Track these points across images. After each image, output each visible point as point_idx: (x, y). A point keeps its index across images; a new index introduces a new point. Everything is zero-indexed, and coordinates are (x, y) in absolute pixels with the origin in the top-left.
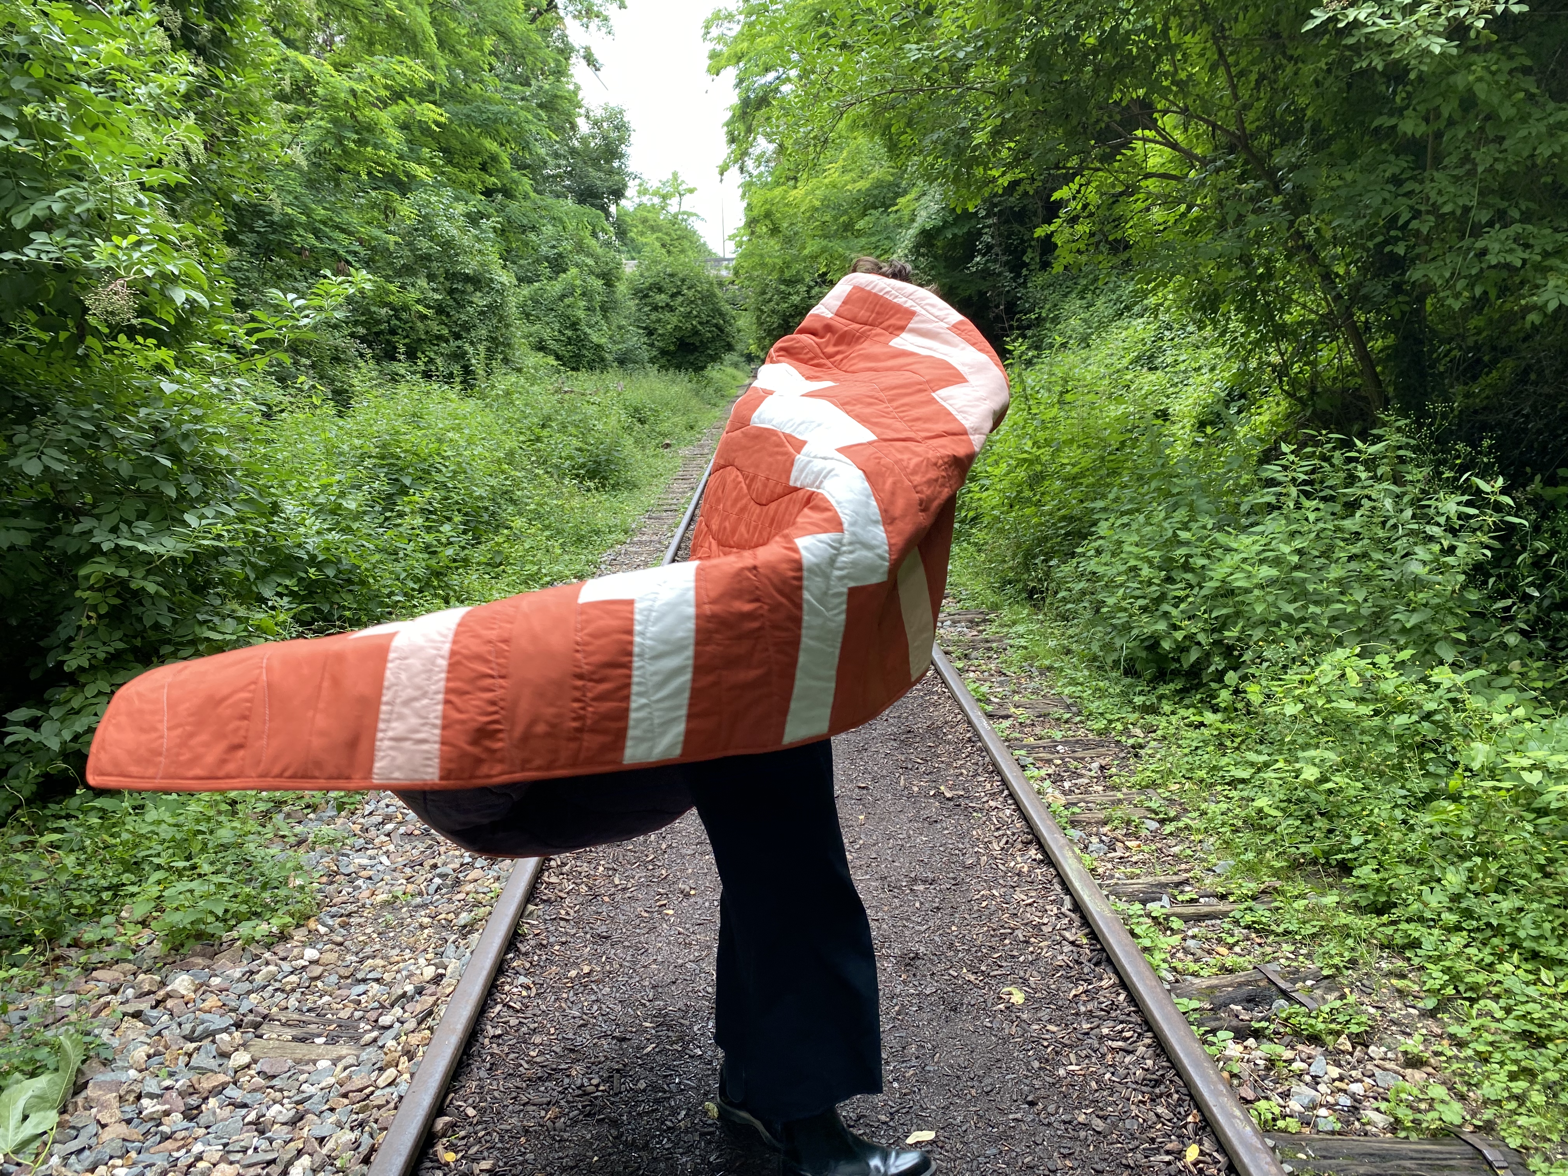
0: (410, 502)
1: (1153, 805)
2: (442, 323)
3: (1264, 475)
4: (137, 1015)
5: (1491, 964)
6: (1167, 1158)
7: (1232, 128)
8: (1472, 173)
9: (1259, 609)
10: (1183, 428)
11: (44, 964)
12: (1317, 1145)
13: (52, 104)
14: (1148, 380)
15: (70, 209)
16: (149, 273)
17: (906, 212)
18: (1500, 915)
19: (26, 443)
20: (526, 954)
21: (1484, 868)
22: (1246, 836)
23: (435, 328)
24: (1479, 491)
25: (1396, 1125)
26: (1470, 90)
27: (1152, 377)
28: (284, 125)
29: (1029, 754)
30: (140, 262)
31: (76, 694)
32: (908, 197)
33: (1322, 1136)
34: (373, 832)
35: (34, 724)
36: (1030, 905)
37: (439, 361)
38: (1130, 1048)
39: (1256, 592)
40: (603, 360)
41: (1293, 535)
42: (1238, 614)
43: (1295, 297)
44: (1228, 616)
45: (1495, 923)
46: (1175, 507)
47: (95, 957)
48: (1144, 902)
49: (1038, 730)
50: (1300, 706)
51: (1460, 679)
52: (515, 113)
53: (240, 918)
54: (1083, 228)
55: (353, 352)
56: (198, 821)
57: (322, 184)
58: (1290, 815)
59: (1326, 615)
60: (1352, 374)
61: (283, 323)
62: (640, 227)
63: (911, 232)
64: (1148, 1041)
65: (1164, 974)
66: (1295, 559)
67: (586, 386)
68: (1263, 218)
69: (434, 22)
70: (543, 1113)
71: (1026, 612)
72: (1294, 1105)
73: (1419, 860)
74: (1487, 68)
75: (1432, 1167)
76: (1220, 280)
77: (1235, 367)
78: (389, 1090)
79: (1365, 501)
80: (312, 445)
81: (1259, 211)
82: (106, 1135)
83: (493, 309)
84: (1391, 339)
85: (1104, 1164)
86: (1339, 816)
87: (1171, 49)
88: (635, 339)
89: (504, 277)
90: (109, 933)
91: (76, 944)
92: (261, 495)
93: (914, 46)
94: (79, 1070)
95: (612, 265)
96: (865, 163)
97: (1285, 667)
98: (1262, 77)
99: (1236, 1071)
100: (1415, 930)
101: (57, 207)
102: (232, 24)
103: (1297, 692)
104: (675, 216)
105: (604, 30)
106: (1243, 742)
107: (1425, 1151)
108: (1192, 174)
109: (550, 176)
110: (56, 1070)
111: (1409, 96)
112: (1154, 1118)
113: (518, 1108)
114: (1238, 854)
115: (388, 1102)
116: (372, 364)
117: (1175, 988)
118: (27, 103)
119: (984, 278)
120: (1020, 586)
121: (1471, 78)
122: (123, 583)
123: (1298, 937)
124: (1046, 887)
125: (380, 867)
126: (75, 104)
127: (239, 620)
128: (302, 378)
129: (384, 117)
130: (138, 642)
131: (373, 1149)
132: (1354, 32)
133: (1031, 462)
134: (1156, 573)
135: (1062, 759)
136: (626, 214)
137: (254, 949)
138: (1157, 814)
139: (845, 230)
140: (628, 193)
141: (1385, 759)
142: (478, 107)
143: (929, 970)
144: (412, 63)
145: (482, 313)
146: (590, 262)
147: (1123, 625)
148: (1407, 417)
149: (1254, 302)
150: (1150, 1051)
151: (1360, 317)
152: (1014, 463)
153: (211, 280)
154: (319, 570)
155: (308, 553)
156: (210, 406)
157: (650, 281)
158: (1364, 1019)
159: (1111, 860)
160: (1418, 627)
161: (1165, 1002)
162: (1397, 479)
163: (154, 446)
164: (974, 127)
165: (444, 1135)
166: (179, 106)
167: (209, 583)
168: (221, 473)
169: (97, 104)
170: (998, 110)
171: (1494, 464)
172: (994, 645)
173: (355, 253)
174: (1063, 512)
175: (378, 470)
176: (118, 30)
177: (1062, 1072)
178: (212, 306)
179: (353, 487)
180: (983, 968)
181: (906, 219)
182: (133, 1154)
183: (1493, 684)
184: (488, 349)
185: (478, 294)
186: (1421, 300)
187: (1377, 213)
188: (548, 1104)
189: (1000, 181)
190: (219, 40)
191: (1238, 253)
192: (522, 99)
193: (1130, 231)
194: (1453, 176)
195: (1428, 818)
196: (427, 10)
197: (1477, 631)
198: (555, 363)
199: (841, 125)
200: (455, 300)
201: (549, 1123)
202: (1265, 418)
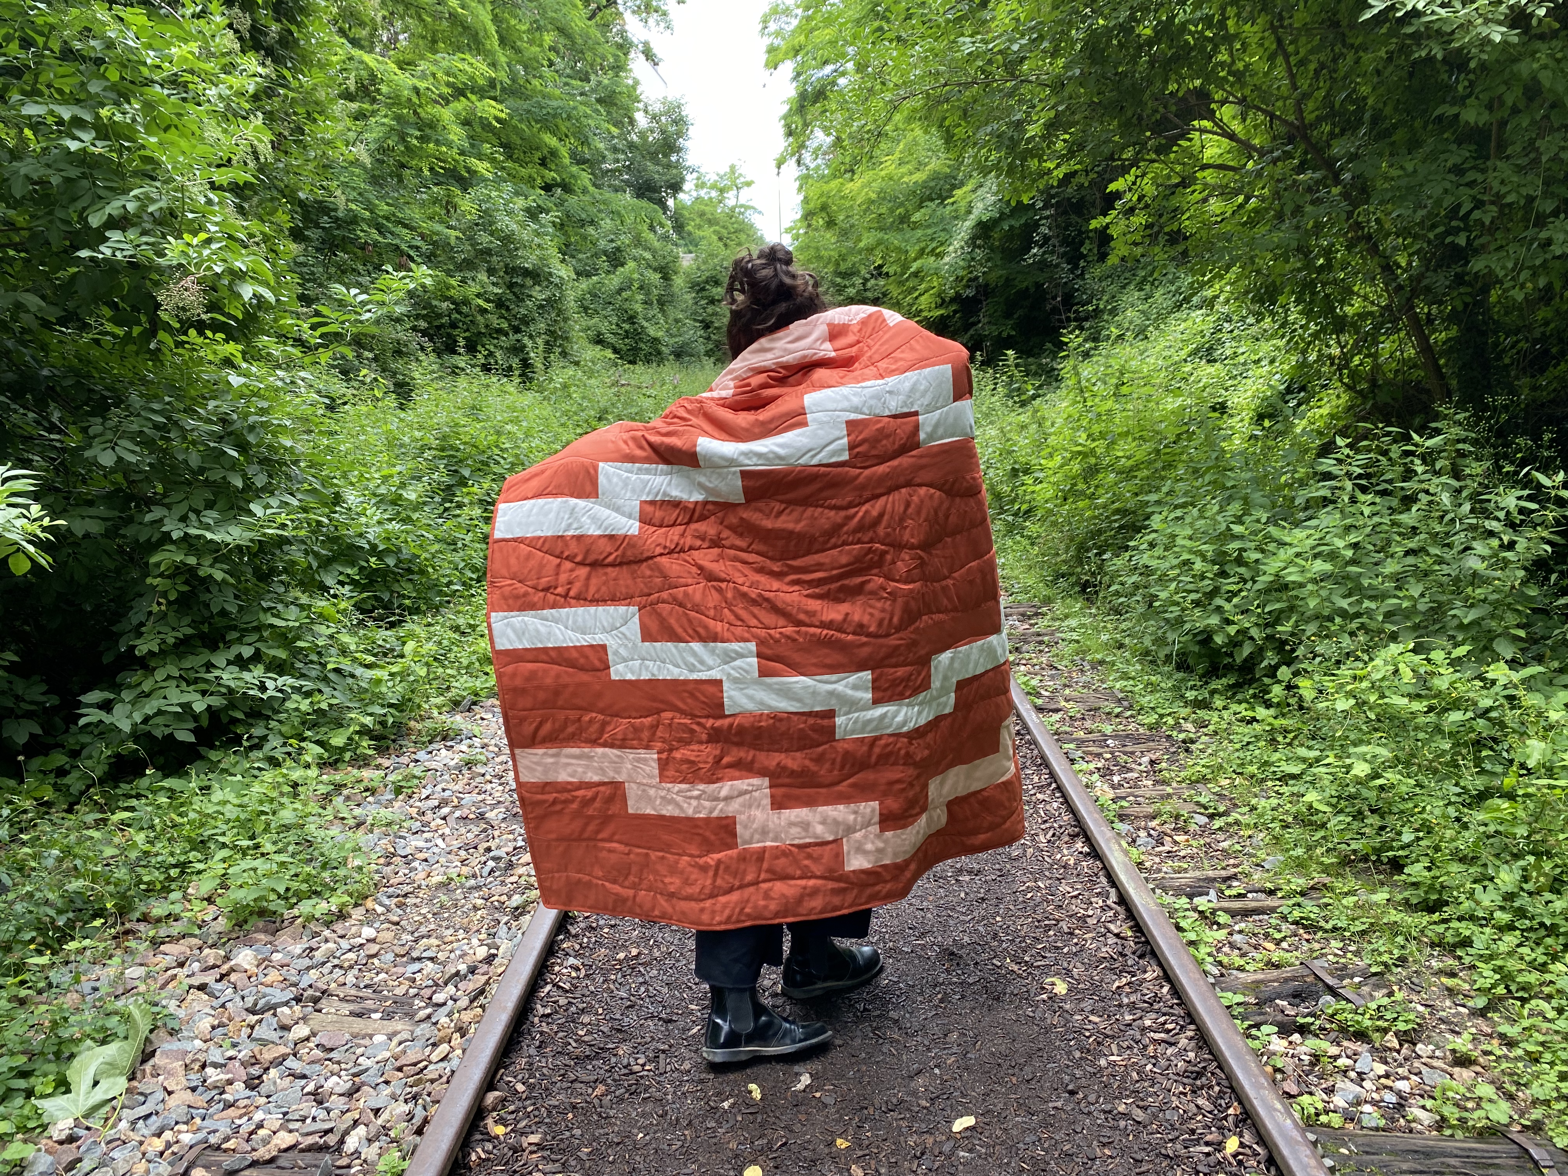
0: (468, 494)
1: (1203, 800)
2: (502, 317)
3: (1320, 468)
4: (202, 988)
5: (1545, 964)
6: (1207, 1149)
7: (1291, 118)
8: (1536, 161)
9: (1312, 603)
10: (1242, 420)
11: (115, 938)
12: (1360, 1141)
13: (127, 106)
14: (1207, 372)
15: (143, 208)
16: (218, 270)
17: (963, 204)
18: (1553, 914)
19: (101, 435)
20: (576, 936)
21: (1538, 867)
22: (1296, 832)
23: (495, 321)
24: (1540, 486)
25: (1442, 1123)
26: (1534, 79)
27: (1211, 369)
28: (349, 122)
29: (1078, 747)
30: (209, 259)
31: (146, 678)
32: (965, 189)
33: (1365, 1132)
34: (429, 816)
35: (107, 706)
36: (1076, 897)
37: (498, 354)
38: (1172, 1040)
39: (1310, 587)
40: (659, 353)
41: (1348, 529)
42: (1292, 609)
43: (1356, 289)
44: (1281, 611)
45: (1548, 923)
46: (1229, 500)
47: (163, 932)
48: (1191, 897)
49: (1088, 724)
50: (1352, 702)
51: (1516, 677)
52: (575, 108)
53: (300, 896)
54: (1139, 219)
55: (414, 346)
56: (261, 802)
57: (385, 180)
58: (1341, 811)
59: (1382, 610)
60: (1415, 366)
61: (346, 317)
62: (698, 221)
63: (968, 224)
64: (1190, 1034)
65: (1209, 967)
66: (1349, 553)
67: (642, 378)
68: (1322, 209)
69: (496, 19)
70: (590, 1090)
71: (1078, 605)
72: (1338, 1101)
73: (1473, 858)
74: (1552, 56)
75: (1476, 1165)
76: (1277, 270)
77: (1294, 359)
78: (441, 1064)
79: (1421, 496)
80: (373, 436)
81: (1315, 202)
82: (172, 1101)
83: (552, 303)
84: (1454, 332)
85: (1143, 1154)
86: (1390, 813)
87: (1229, 39)
88: (691, 332)
89: (563, 271)
90: (177, 909)
91: (145, 918)
92: (323, 486)
93: (968, 39)
94: (147, 1039)
95: (669, 259)
96: (922, 154)
97: (1338, 662)
98: (1322, 66)
99: (1279, 1065)
100: (1466, 929)
101: (131, 207)
102: (299, 25)
103: (1349, 688)
104: (733, 209)
105: (662, 25)
106: (1295, 737)
107: (1470, 1150)
108: (1250, 164)
109: (608, 171)
110: (126, 1038)
111: (1472, 84)
112: (1195, 1110)
113: (565, 1085)
114: (1287, 850)
115: (441, 1076)
116: (433, 357)
117: (1220, 982)
118: (103, 105)
119: (1042, 270)
120: (1073, 579)
121: (1535, 66)
122: (192, 571)
123: (1347, 934)
124: (1092, 880)
125: (436, 850)
126: (149, 106)
127: (302, 607)
128: (364, 372)
129: (446, 114)
130: (205, 628)
131: (426, 1121)
132: (1415, 21)
133: (1085, 455)
134: (1209, 567)
135: (1112, 753)
136: (683, 208)
137: (313, 926)
138: (1206, 808)
139: (902, 222)
140: (686, 186)
141: (1439, 756)
142: (538, 102)
143: (972, 959)
144: (473, 61)
145: (541, 307)
146: (648, 255)
147: (1176, 619)
148: (1467, 410)
149: (1314, 293)
150: (1193, 1043)
151: (1422, 309)
152: (1069, 456)
153: (277, 275)
154: (379, 559)
155: (369, 542)
156: (276, 398)
157: (707, 274)
158: (1412, 1017)
159: (1159, 854)
160: (1475, 623)
161: (1209, 994)
162: (1457, 474)
163: (221, 437)
164: (1028, 120)
165: (494, 1109)
166: (247, 106)
167: (273, 571)
168: (285, 464)
169: (169, 106)
170: (1052, 102)
171: (1555, 458)
172: (1046, 639)
173: (417, 248)
174: (1116, 505)
175: (437, 462)
176: (190, 33)
177: (1103, 1062)
178: (278, 300)
179: (413, 478)
180: (1027, 959)
181: (963, 210)
182: (198, 1120)
183: (1555, 682)
184: (547, 343)
185: (537, 288)
186: (1485, 291)
187: (1438, 203)
188: (595, 1081)
189: (1055, 173)
190: (287, 40)
191: (1294, 244)
192: (581, 94)
193: (1187, 223)
194: (1517, 165)
195: (1481, 816)
196: (489, 7)
197: (1539, 628)
198: (613, 356)
199: (897, 117)
200: (514, 294)
201: (596, 1101)
202: (1325, 411)
